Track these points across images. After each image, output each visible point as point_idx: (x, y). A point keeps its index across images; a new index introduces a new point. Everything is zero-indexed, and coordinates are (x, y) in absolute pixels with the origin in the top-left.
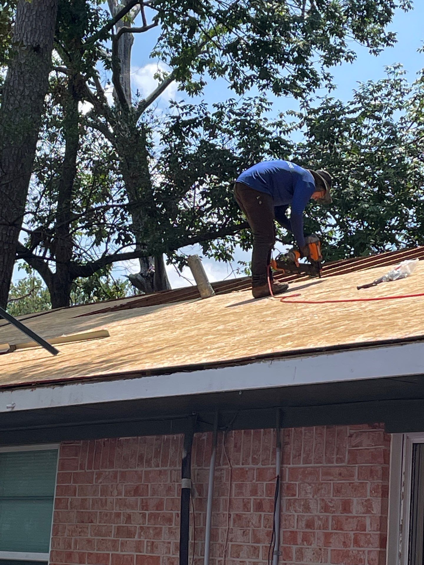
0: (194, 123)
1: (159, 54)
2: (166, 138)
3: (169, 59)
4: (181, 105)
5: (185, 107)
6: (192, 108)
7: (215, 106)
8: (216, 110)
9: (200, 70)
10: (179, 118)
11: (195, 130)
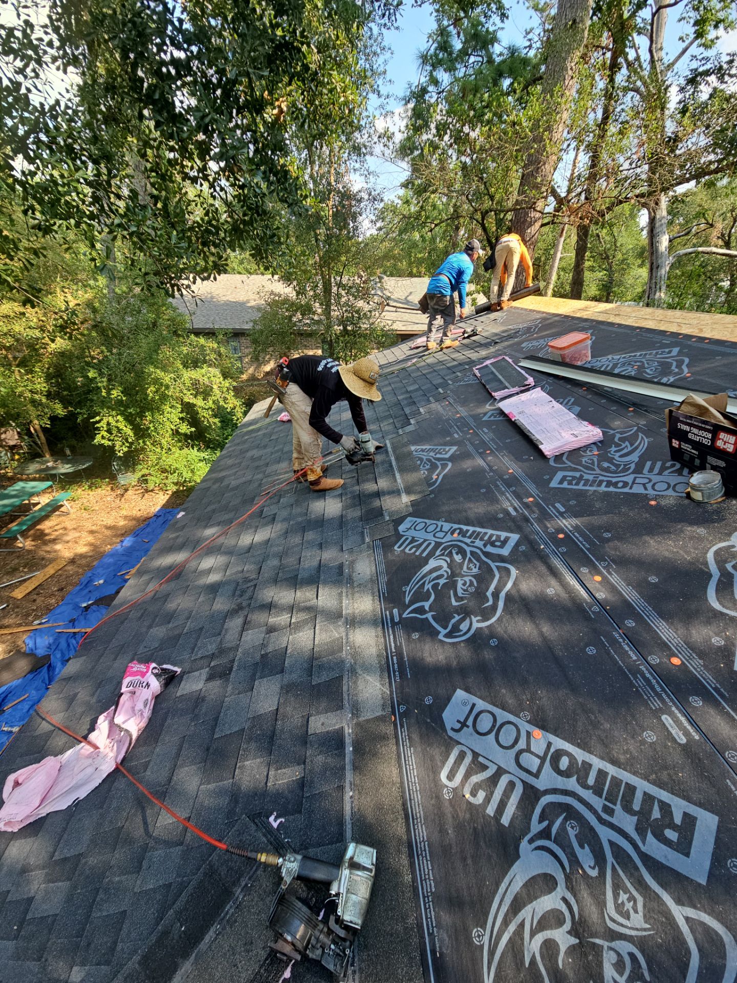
0: (707, 73)
1: (684, 18)
2: (682, 90)
3: (692, 21)
4: (700, 57)
5: (703, 58)
6: (707, 59)
7: (728, 54)
8: (728, 58)
9: (716, 27)
10: (696, 70)
11: (708, 78)
